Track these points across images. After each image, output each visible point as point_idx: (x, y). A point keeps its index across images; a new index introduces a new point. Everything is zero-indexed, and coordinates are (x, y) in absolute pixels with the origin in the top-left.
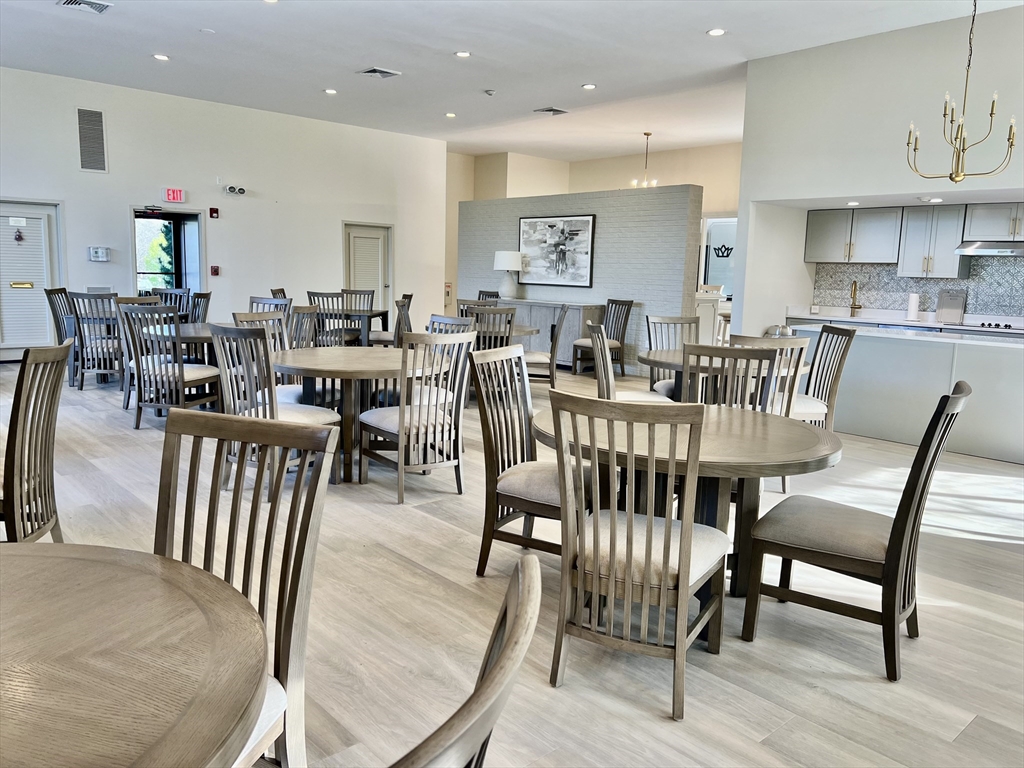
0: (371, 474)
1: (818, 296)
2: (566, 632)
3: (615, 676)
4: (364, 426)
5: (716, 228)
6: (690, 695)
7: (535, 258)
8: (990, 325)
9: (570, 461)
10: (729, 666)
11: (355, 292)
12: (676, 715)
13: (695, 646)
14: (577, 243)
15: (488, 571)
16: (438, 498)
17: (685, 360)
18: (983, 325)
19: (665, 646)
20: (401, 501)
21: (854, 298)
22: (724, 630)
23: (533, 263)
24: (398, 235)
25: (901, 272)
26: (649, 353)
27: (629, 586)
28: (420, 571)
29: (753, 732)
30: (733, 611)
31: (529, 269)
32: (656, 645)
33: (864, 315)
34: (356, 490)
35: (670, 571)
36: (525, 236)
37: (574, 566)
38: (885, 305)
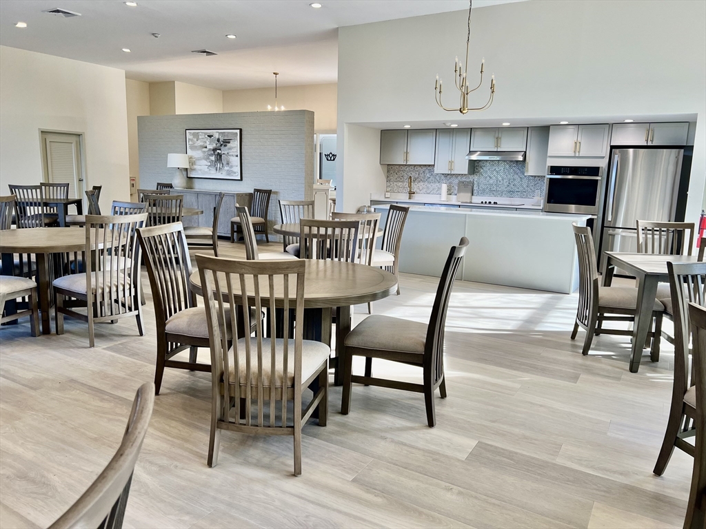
0: (66, 327)
1: (389, 186)
2: (218, 427)
3: (255, 453)
4: (58, 290)
5: (325, 140)
6: (307, 457)
7: (199, 159)
8: (486, 202)
9: (214, 304)
10: (333, 433)
11: (53, 185)
12: (297, 473)
13: (309, 423)
14: (230, 149)
15: (162, 390)
16: (124, 340)
17: (302, 230)
18: (482, 202)
19: (287, 427)
20: (92, 345)
21: (410, 187)
22: (329, 409)
23: (198, 163)
24: (89, 141)
25: (437, 170)
26: (282, 226)
27: (260, 390)
28: (107, 397)
29: (346, 475)
30: (334, 396)
31: (195, 167)
32: (281, 427)
33: (417, 198)
34: (54, 340)
35: (289, 375)
36: (190, 143)
37: (221, 380)
38: (428, 192)
